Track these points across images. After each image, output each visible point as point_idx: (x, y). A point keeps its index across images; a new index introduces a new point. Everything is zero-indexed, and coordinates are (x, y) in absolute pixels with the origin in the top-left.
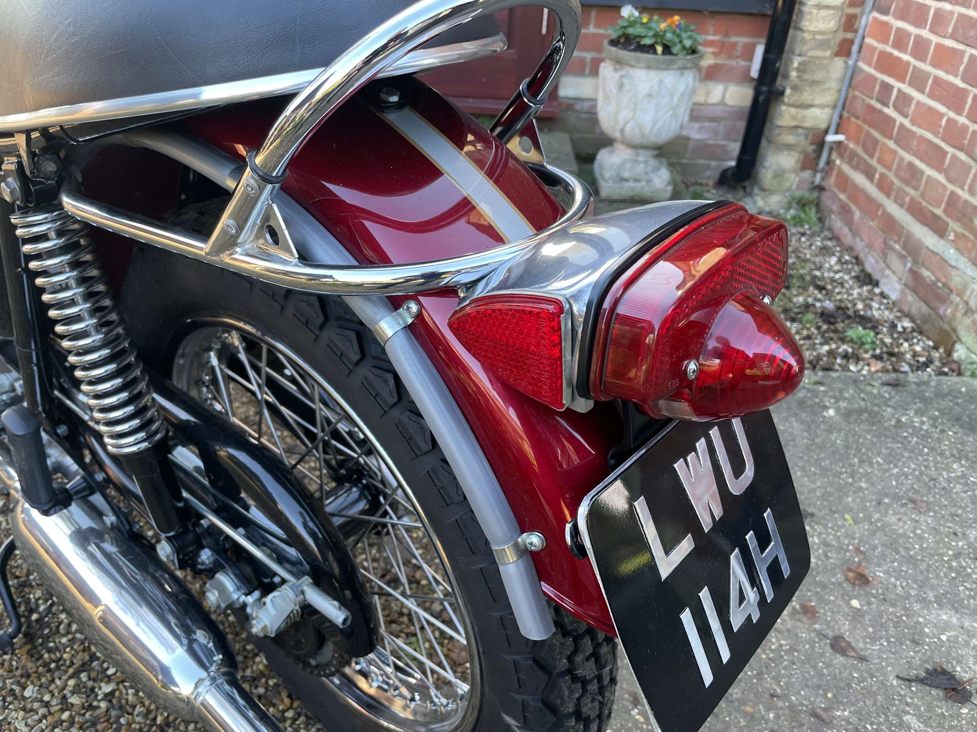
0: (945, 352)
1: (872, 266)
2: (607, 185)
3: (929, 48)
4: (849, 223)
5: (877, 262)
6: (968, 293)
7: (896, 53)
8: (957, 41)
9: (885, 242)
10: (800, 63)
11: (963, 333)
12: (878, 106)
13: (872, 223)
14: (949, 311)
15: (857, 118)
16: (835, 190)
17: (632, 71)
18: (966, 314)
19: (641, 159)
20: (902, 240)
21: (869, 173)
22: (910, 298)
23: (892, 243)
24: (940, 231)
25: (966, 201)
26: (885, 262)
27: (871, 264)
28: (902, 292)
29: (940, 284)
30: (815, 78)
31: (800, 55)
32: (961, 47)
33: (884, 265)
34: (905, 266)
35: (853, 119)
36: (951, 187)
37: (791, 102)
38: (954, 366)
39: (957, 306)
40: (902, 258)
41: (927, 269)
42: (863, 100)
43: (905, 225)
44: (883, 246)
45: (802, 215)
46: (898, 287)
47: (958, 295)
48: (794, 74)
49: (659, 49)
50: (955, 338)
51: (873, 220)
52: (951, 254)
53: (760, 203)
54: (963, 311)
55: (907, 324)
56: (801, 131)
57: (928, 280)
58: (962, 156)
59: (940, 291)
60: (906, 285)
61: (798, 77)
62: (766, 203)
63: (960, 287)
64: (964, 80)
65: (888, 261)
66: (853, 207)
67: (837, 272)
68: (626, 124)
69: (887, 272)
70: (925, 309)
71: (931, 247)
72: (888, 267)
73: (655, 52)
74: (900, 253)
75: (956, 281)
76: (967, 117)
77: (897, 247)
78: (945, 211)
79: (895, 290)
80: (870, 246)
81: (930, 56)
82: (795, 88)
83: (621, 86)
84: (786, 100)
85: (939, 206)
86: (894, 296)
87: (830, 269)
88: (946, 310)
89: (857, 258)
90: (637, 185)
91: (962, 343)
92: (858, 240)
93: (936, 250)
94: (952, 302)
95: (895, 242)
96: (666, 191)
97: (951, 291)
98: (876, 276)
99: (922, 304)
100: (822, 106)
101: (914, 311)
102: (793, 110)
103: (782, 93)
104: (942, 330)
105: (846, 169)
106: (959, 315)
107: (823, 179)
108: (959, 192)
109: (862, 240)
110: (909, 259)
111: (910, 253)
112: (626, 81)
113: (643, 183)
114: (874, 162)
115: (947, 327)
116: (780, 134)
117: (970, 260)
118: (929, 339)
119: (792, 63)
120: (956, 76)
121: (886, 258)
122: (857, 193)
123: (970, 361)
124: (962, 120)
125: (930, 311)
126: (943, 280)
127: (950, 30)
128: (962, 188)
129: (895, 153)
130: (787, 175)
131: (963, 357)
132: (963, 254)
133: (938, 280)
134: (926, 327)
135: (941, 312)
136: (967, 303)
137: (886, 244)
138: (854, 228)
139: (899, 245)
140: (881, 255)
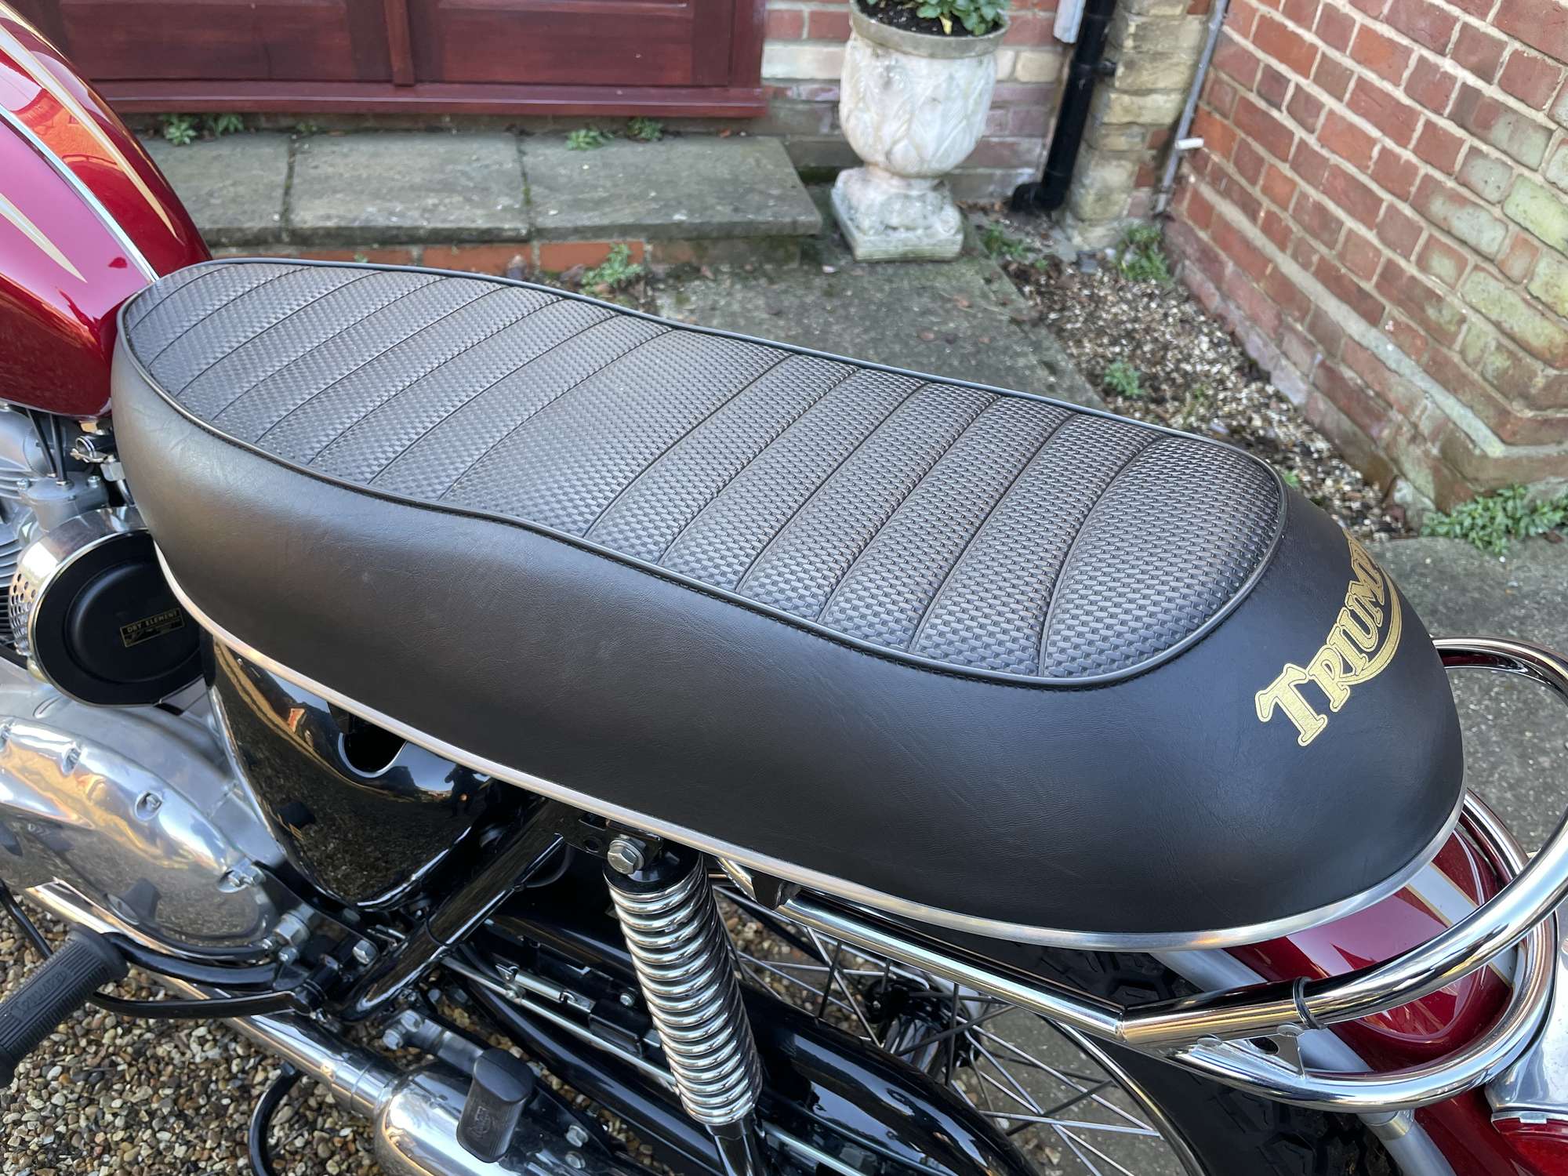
0: (1381, 489)
1: (1259, 349)
2: (866, 238)
3: (1352, 31)
4: (1218, 279)
5: (1266, 345)
6: (1417, 413)
7: (1291, 25)
8: (1398, 29)
9: (1279, 316)
10: (1137, 26)
11: (1407, 466)
12: (1262, 104)
13: (1255, 285)
14: (1386, 433)
15: (1225, 116)
16: (1190, 223)
17: (903, 59)
18: (1413, 439)
19: (914, 193)
20: (1308, 319)
21: (1250, 208)
22: (1322, 406)
23: (1290, 319)
24: (1373, 317)
25: (1413, 278)
26: (1279, 345)
27: (1257, 345)
28: (1309, 395)
29: (1371, 393)
30: (1159, 48)
31: (1139, 14)
32: (1405, 41)
33: (1277, 351)
34: (1313, 357)
35: (1217, 116)
36: (1387, 253)
37: (1125, 86)
38: (1398, 513)
39: (1400, 427)
40: (1308, 345)
41: (1350, 367)
42: (1235, 91)
43: (1312, 298)
44: (1276, 322)
45: (1145, 263)
46: (1303, 386)
47: (1399, 411)
48: (1129, 43)
49: (947, 25)
50: (1395, 471)
51: (1258, 282)
52: (1389, 351)
53: (1077, 240)
54: (1408, 435)
55: (1320, 444)
56: (1136, 129)
57: (1351, 383)
58: (1407, 210)
59: (1371, 403)
60: (1314, 385)
61: (1135, 48)
62: (1085, 239)
63: (1405, 403)
64: (1409, 91)
65: (1285, 345)
66: (1223, 255)
67: (1212, 363)
68: (895, 143)
69: (1284, 362)
70: (1347, 424)
71: (1357, 338)
72: (1285, 355)
73: (941, 31)
74: (1305, 338)
75: (1397, 392)
76: (1415, 151)
77: (1299, 327)
78: (1378, 286)
79: (1298, 391)
80: (1254, 319)
81: (1351, 44)
82: (1130, 65)
83: (887, 84)
84: (1117, 84)
85: (1369, 279)
86: (1297, 400)
87: (1202, 359)
88: (1381, 431)
89: (1232, 334)
90: (910, 235)
91: (1407, 479)
92: (1232, 306)
93: (1365, 343)
94: (1390, 420)
95: (1296, 320)
96: (954, 243)
97: (1390, 405)
98: (1266, 365)
99: (1343, 417)
100: (1166, 91)
101: (1330, 425)
102: (1126, 99)
103: (1112, 73)
104: (1375, 458)
105: (1207, 193)
106: (1402, 440)
107: (1168, 203)
108: (1402, 263)
109: (1238, 308)
110: (1320, 347)
111: (1321, 340)
112: (895, 76)
113: (920, 232)
114: (1256, 192)
115: (1382, 454)
116: (1107, 136)
117: (1418, 362)
118: (1355, 469)
119: (1128, 25)
120: (1397, 84)
121: (1281, 341)
122: (1226, 233)
123: (1420, 506)
124: (1407, 155)
125: (1356, 429)
126: (1377, 388)
127: (1386, 10)
128: (1407, 258)
129: (1294, 184)
130: (1115, 197)
131: (1409, 498)
132: (1408, 355)
133: (1368, 386)
134: (1349, 451)
135: (1374, 432)
136: (1415, 426)
137: (1281, 321)
138: (1225, 287)
139: (1302, 325)
140: (1272, 335)
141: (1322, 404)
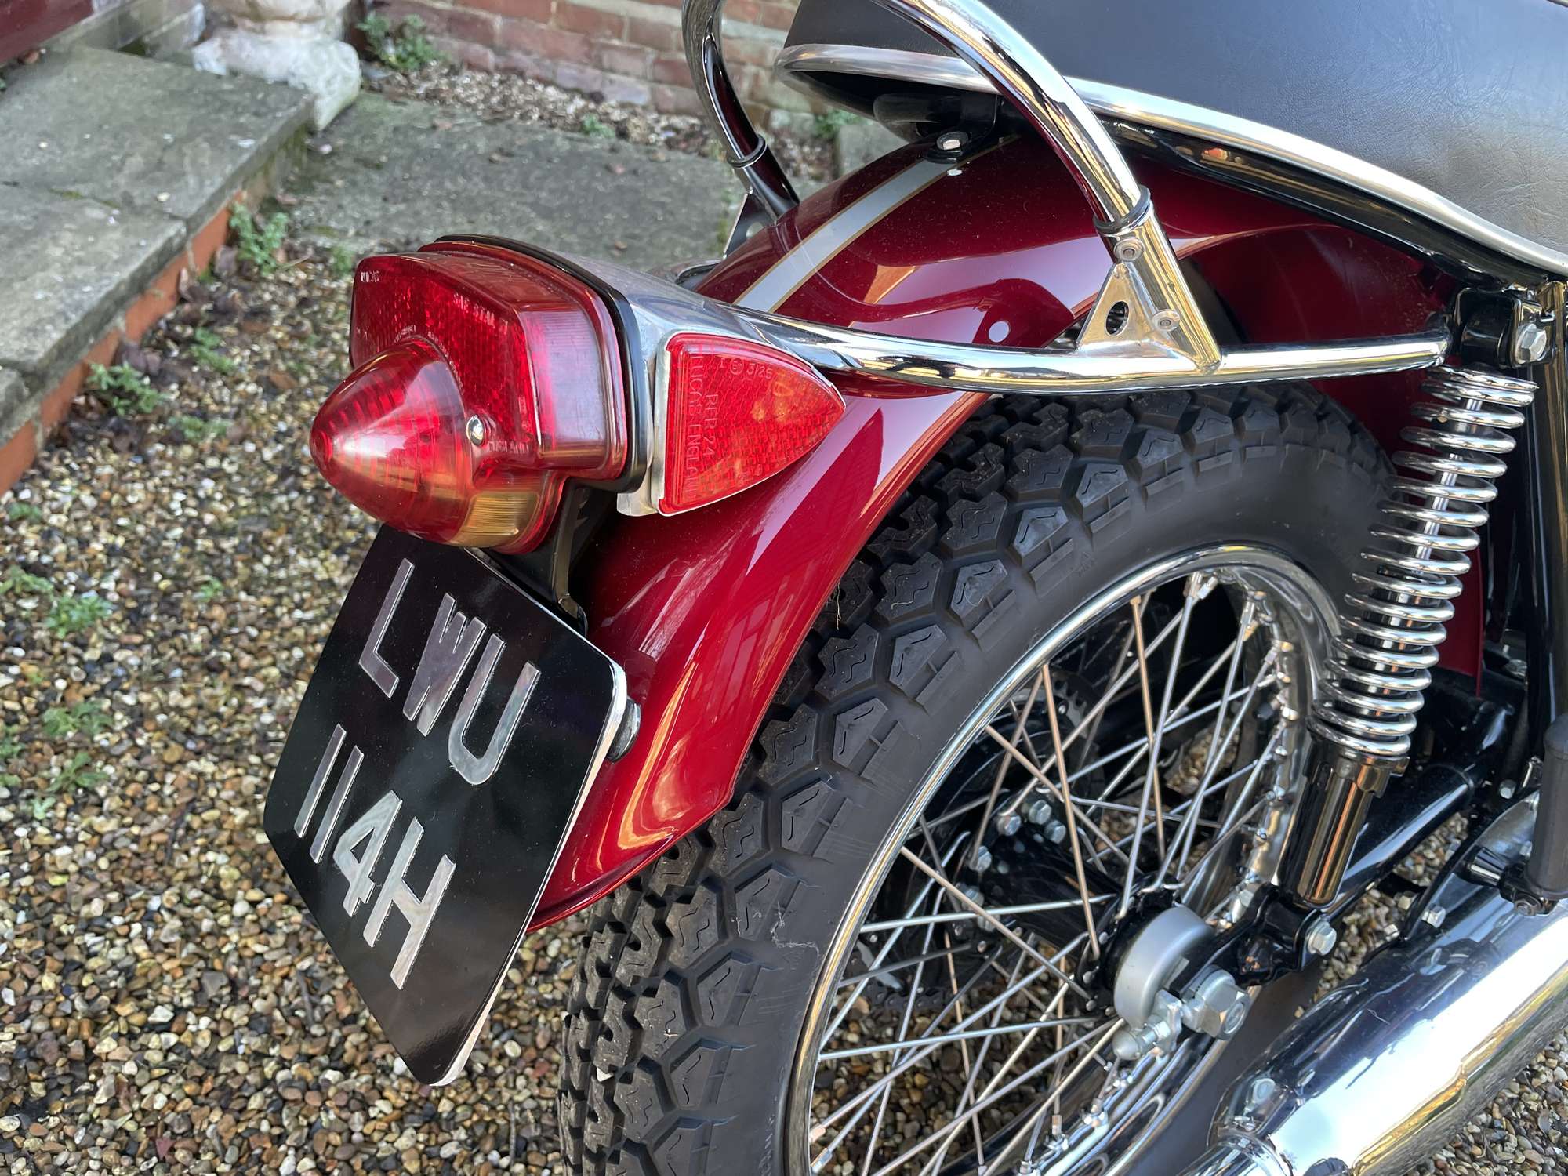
1: (575, 78)
4: (484, 38)
5: (580, 71)
6: (771, 58)
9: (587, 42)
11: (777, 99)
13: (543, 26)
18: (773, 78)
20: (626, 32)
22: (669, 93)
23: (602, 40)
26: (599, 65)
27: (567, 77)
28: (653, 91)
33: (597, 72)
34: (644, 59)
39: (756, 77)
40: (634, 52)
43: (623, 13)
44: (586, 49)
46: (644, 87)
47: (752, 64)
50: (765, 108)
51: (543, 22)
54: (766, 78)
60: (655, 80)
63: (759, 55)
65: (606, 63)
66: (483, 14)
69: (613, 76)
72: (612, 71)
74: (627, 48)
75: (746, 51)
77: (616, 42)
79: (639, 92)
80: (555, 55)
86: (641, 100)
88: (740, 86)
89: (536, 78)
91: (776, 106)
92: (518, 55)
94: (745, 74)
95: (610, 38)
97: (743, 64)
98: (590, 87)
101: (683, 104)
106: (763, 84)
109: (528, 53)
110: (649, 49)
111: (645, 43)
115: (749, 102)
117: (754, 23)
121: (599, 61)
123: (799, 119)
131: (786, 120)
137: (591, 45)
138: (498, 42)
139: (619, 37)
140: (585, 60)
141: (668, 92)
